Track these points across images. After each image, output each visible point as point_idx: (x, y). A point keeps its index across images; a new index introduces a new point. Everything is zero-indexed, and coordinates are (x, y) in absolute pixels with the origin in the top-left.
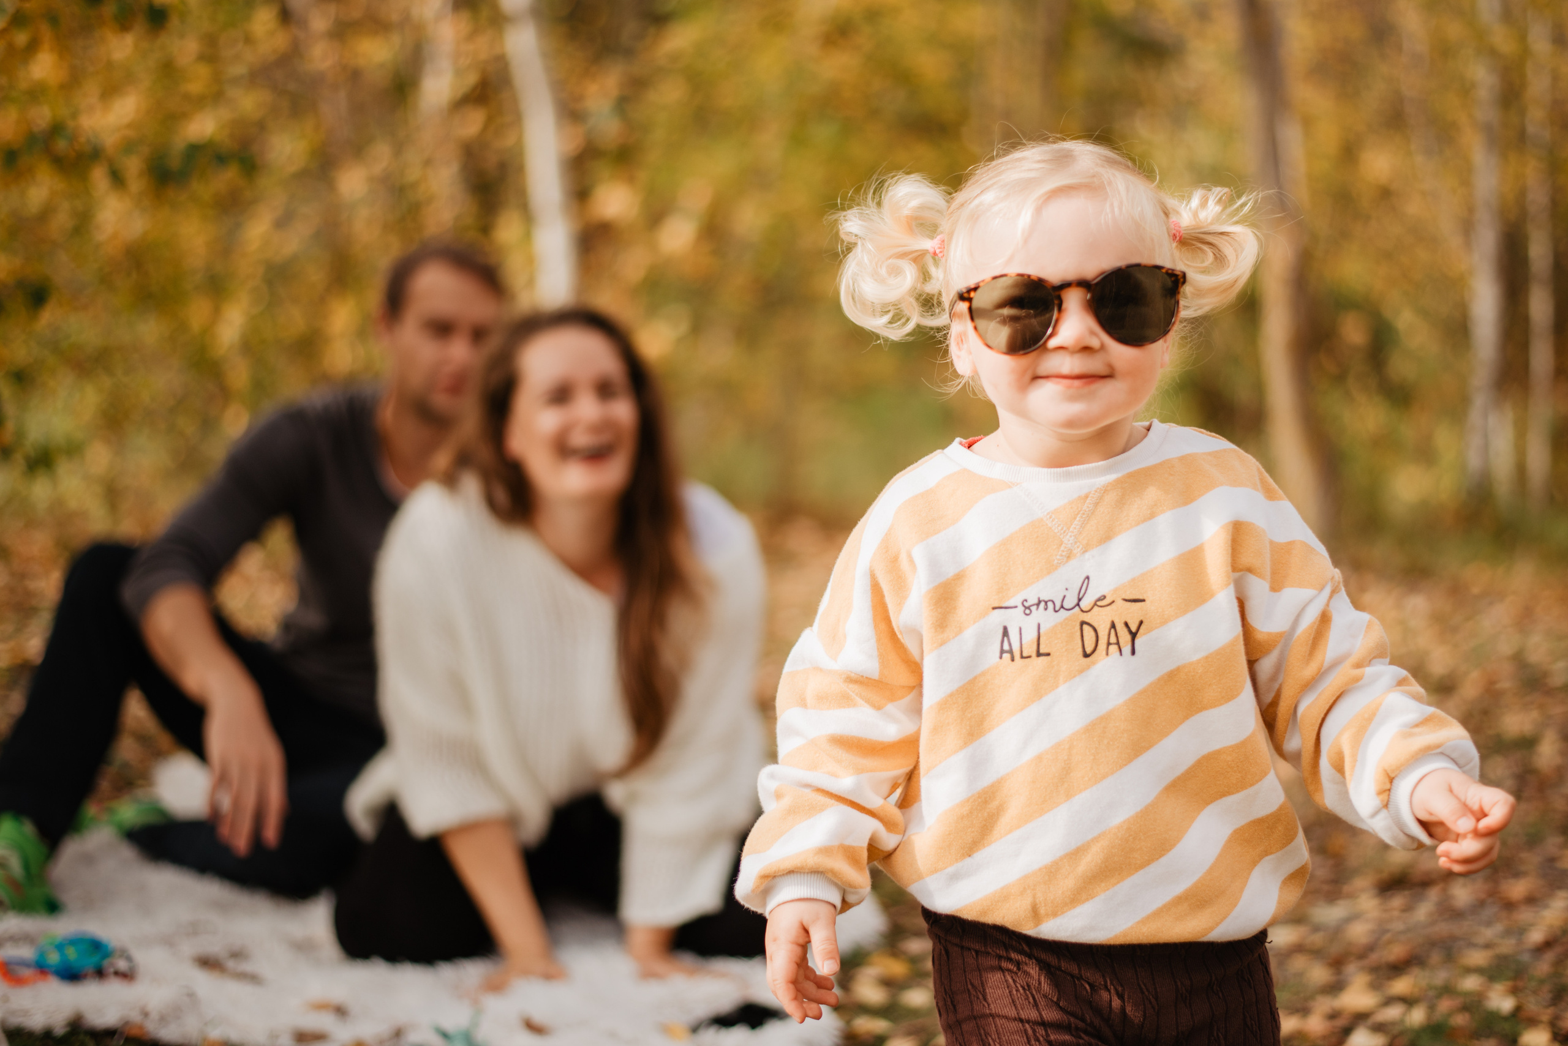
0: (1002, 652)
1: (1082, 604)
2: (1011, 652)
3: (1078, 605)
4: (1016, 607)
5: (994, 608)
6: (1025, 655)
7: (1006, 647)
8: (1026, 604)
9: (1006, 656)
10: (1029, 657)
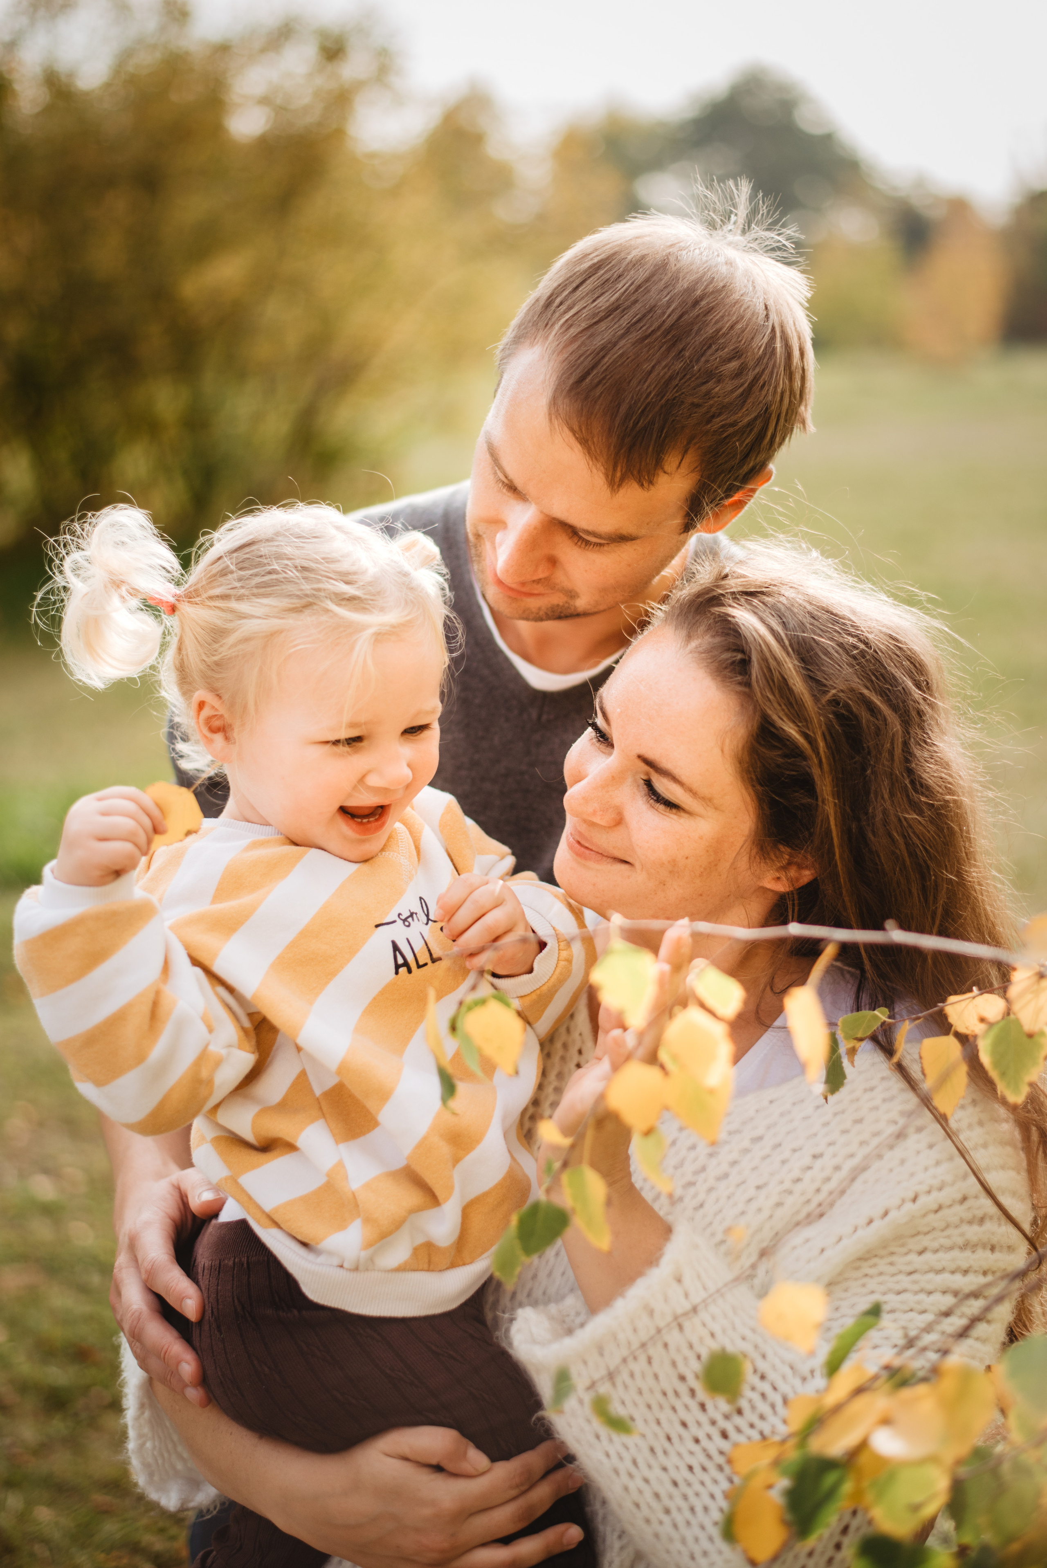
0: (397, 967)
1: (431, 917)
2: (406, 964)
3: (428, 919)
4: (394, 922)
5: (377, 926)
6: (421, 963)
7: (400, 961)
8: (403, 917)
9: (403, 970)
10: (426, 964)
